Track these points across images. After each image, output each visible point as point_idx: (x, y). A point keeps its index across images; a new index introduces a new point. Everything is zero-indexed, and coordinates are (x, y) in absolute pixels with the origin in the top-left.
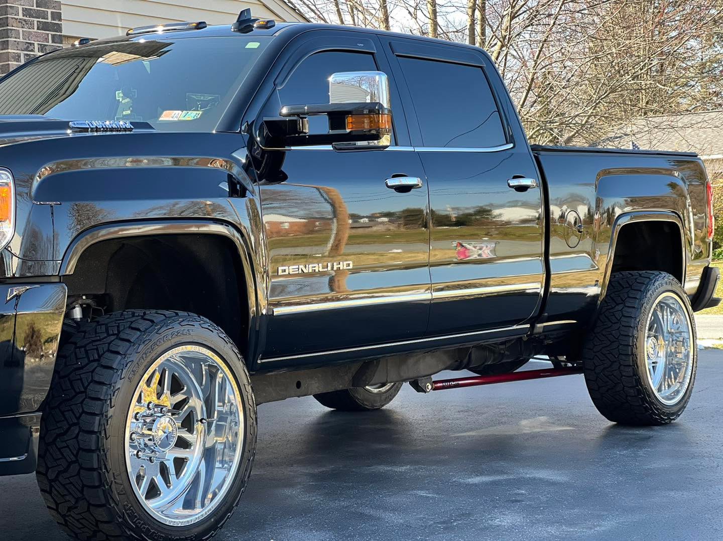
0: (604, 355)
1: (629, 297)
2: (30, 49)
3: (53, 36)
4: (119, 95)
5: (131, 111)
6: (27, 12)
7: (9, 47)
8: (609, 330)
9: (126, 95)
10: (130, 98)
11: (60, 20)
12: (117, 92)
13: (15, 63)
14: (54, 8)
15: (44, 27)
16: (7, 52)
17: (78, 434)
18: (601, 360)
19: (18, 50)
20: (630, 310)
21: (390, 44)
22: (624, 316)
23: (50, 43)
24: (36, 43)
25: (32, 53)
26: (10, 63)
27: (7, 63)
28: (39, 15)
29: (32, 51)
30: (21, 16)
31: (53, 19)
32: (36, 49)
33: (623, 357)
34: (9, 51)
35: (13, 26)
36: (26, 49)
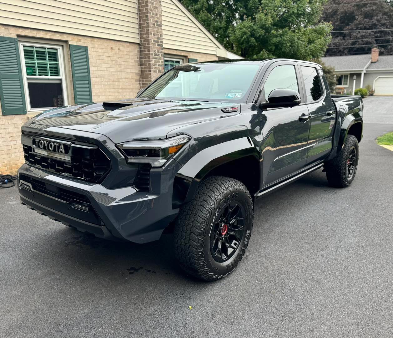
3: (161, 48)
6: (154, 41)
11: (162, 43)
14: (161, 40)
15: (159, 45)
19: (152, 52)
23: (160, 50)
24: (157, 50)
28: (158, 42)
30: (153, 42)
31: (161, 43)
32: (157, 52)
35: (151, 45)
36: (154, 52)
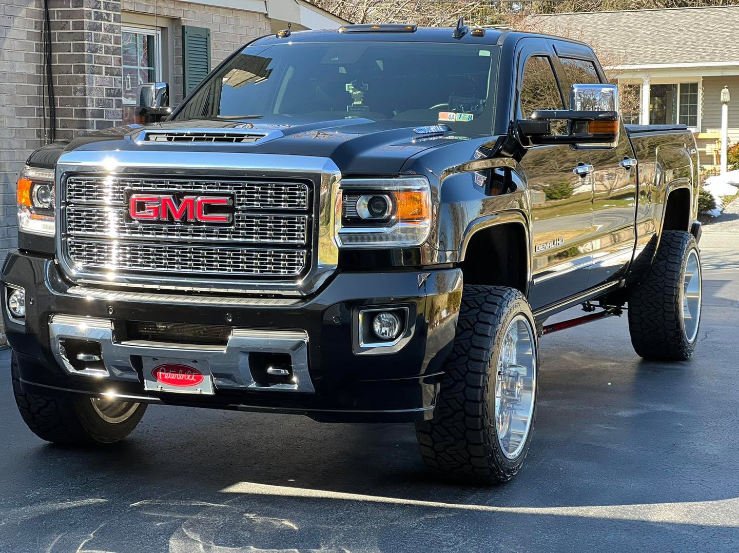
0: (651, 303)
1: (669, 254)
2: (98, 7)
4: (349, 88)
5: (362, 102)
7: (84, 6)
8: (655, 281)
9: (356, 88)
10: (362, 91)
12: (347, 85)
13: (88, 20)
16: (81, 10)
17: (465, 388)
18: (647, 307)
19: (90, 8)
20: (672, 265)
21: (553, 46)
22: (668, 270)
25: (99, 11)
26: (84, 20)
27: (81, 20)
29: (100, 8)
33: (668, 305)
34: (84, 8)
